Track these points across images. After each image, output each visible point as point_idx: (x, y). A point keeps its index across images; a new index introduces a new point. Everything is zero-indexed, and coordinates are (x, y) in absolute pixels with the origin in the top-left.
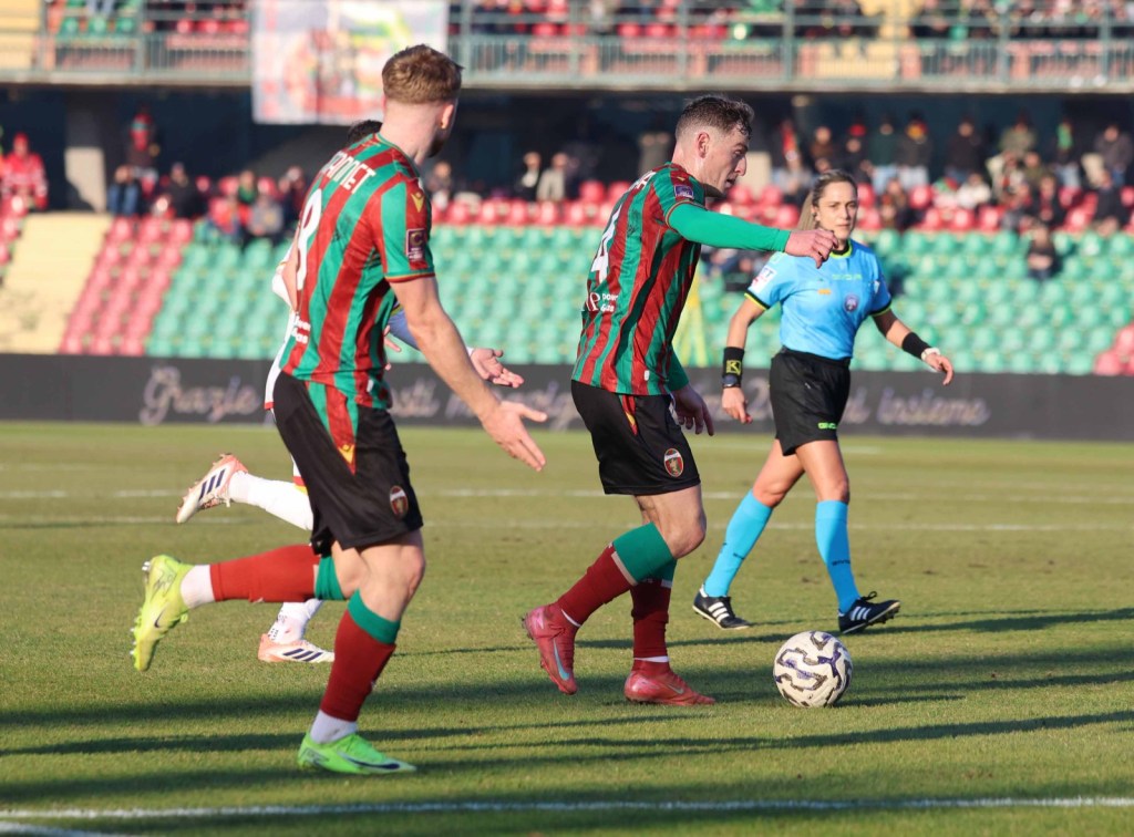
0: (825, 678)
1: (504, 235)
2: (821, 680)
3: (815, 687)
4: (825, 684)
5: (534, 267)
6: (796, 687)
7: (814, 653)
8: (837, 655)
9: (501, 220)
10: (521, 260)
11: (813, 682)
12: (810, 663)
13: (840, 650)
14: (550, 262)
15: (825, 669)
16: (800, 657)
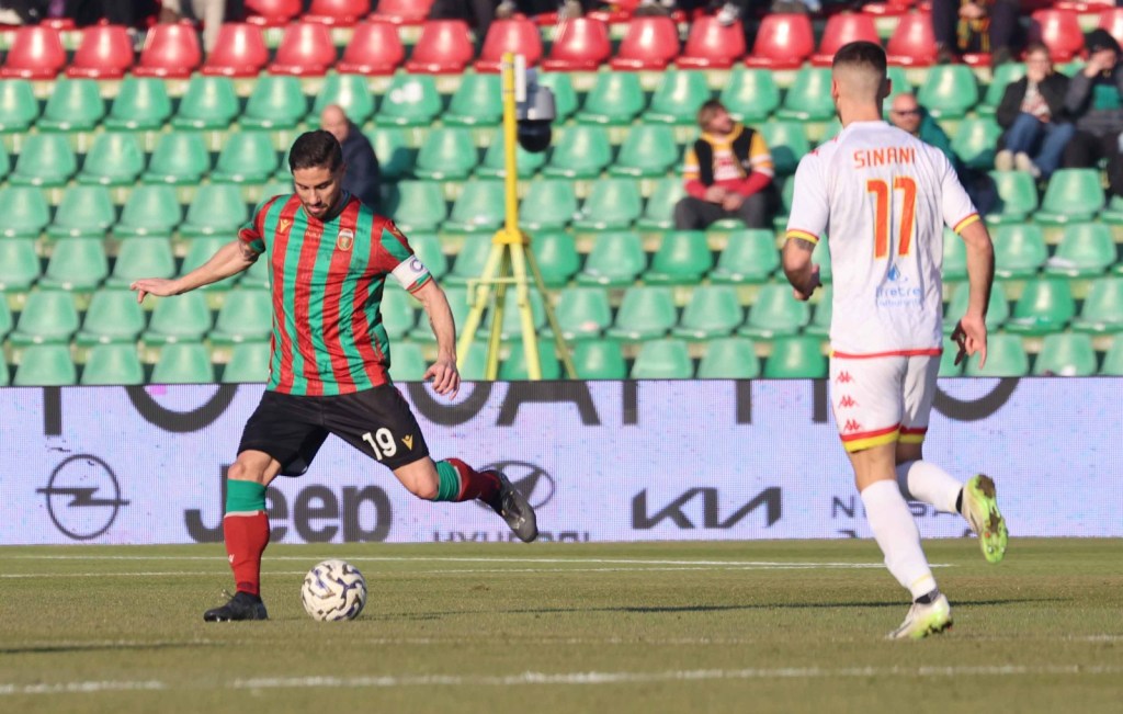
0: (334, 594)
1: (75, 98)
2: (330, 594)
3: (323, 598)
4: (331, 599)
5: (147, 168)
6: (310, 590)
7: (337, 573)
8: (353, 586)
9: (67, 64)
10: (116, 155)
11: (323, 592)
12: (330, 577)
13: (358, 585)
14: (182, 157)
15: (339, 589)
16: (327, 571)
